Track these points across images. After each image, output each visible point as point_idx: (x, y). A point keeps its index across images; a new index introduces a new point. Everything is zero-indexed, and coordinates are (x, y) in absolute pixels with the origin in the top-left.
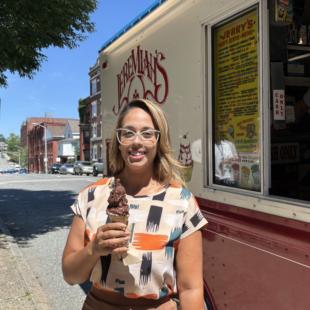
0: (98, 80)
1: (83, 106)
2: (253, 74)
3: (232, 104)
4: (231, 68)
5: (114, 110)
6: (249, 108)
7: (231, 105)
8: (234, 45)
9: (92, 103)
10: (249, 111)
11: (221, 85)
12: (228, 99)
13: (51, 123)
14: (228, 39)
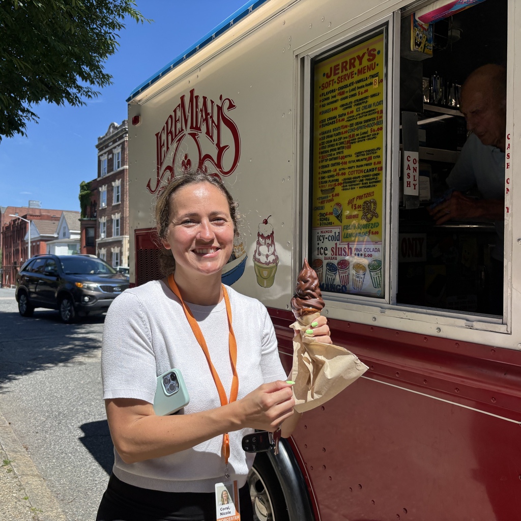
0: (110, 156)
1: (86, 192)
2: (376, 127)
3: (340, 172)
4: (339, 120)
5: (149, 186)
6: (367, 178)
7: (338, 174)
8: (346, 86)
9: (100, 189)
10: (366, 181)
11: (323, 146)
12: (333, 165)
13: (37, 216)
14: (336, 78)
